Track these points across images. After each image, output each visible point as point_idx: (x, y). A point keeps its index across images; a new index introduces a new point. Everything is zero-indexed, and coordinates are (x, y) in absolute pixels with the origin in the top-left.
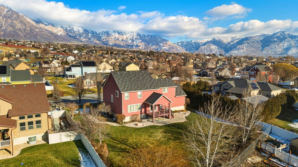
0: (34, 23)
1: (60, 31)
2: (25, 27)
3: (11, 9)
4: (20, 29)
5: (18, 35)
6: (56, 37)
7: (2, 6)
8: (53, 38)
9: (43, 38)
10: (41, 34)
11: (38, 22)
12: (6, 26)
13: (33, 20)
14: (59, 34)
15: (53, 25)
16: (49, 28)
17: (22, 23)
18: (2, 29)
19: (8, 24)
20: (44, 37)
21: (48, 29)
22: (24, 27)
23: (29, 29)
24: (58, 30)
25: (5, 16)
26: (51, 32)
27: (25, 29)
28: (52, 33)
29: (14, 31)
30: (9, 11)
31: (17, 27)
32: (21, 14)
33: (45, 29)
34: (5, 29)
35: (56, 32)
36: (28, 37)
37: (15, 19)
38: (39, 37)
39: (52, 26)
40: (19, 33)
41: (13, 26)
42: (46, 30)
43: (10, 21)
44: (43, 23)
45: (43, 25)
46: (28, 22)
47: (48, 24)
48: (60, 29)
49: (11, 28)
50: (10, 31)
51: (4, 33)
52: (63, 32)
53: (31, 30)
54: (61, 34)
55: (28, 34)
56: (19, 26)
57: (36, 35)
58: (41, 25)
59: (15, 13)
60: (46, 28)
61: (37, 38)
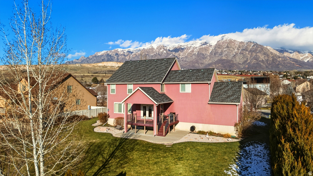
0: (278, 53)
1: (307, 57)
2: (268, 58)
3: (257, 43)
4: (263, 60)
5: (261, 66)
6: (301, 64)
7: (250, 42)
8: (297, 66)
9: (285, 67)
10: (284, 63)
11: (282, 50)
12: (251, 59)
13: (277, 50)
14: (306, 61)
15: (299, 52)
16: (294, 55)
17: (265, 54)
18: (247, 62)
19: (252, 58)
20: (286, 65)
21: (293, 57)
22: (266, 58)
23: (271, 59)
24: (304, 56)
25: (251, 51)
26: (295, 59)
27: (267, 60)
28: (296, 61)
29: (257, 63)
30: (255, 45)
31: (260, 59)
32: (265, 46)
33: (288, 57)
34: (250, 62)
35: (302, 59)
36: (270, 67)
37: (260, 52)
38: (281, 67)
39: (297, 53)
40: (261, 65)
41: (256, 58)
42: (290, 58)
43: (254, 54)
44: (287, 52)
45: (287, 53)
46: (271, 52)
47: (293, 51)
48: (307, 55)
49: (255, 61)
50: (254, 64)
51: (248, 66)
52: (311, 59)
53: (273, 60)
54: (308, 61)
55: (270, 64)
56: (262, 57)
57: (278, 64)
58: (286, 54)
59: (260, 46)
60: (291, 55)
61: (278, 67)
